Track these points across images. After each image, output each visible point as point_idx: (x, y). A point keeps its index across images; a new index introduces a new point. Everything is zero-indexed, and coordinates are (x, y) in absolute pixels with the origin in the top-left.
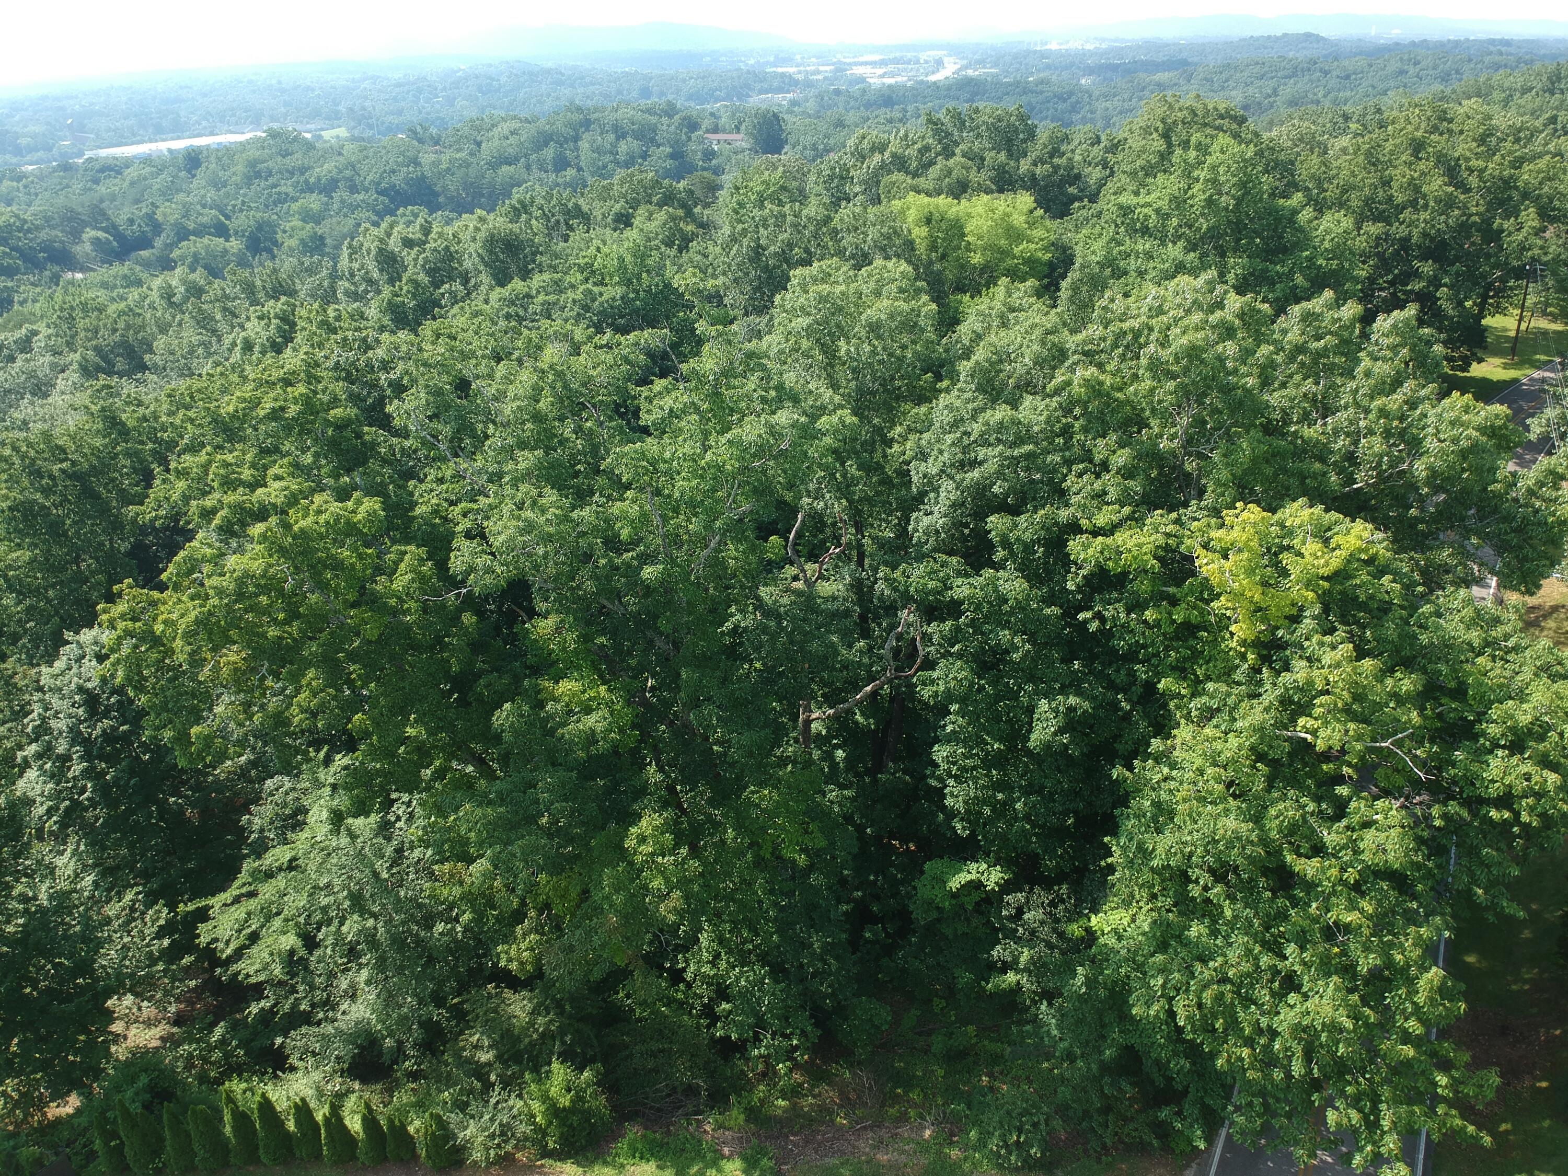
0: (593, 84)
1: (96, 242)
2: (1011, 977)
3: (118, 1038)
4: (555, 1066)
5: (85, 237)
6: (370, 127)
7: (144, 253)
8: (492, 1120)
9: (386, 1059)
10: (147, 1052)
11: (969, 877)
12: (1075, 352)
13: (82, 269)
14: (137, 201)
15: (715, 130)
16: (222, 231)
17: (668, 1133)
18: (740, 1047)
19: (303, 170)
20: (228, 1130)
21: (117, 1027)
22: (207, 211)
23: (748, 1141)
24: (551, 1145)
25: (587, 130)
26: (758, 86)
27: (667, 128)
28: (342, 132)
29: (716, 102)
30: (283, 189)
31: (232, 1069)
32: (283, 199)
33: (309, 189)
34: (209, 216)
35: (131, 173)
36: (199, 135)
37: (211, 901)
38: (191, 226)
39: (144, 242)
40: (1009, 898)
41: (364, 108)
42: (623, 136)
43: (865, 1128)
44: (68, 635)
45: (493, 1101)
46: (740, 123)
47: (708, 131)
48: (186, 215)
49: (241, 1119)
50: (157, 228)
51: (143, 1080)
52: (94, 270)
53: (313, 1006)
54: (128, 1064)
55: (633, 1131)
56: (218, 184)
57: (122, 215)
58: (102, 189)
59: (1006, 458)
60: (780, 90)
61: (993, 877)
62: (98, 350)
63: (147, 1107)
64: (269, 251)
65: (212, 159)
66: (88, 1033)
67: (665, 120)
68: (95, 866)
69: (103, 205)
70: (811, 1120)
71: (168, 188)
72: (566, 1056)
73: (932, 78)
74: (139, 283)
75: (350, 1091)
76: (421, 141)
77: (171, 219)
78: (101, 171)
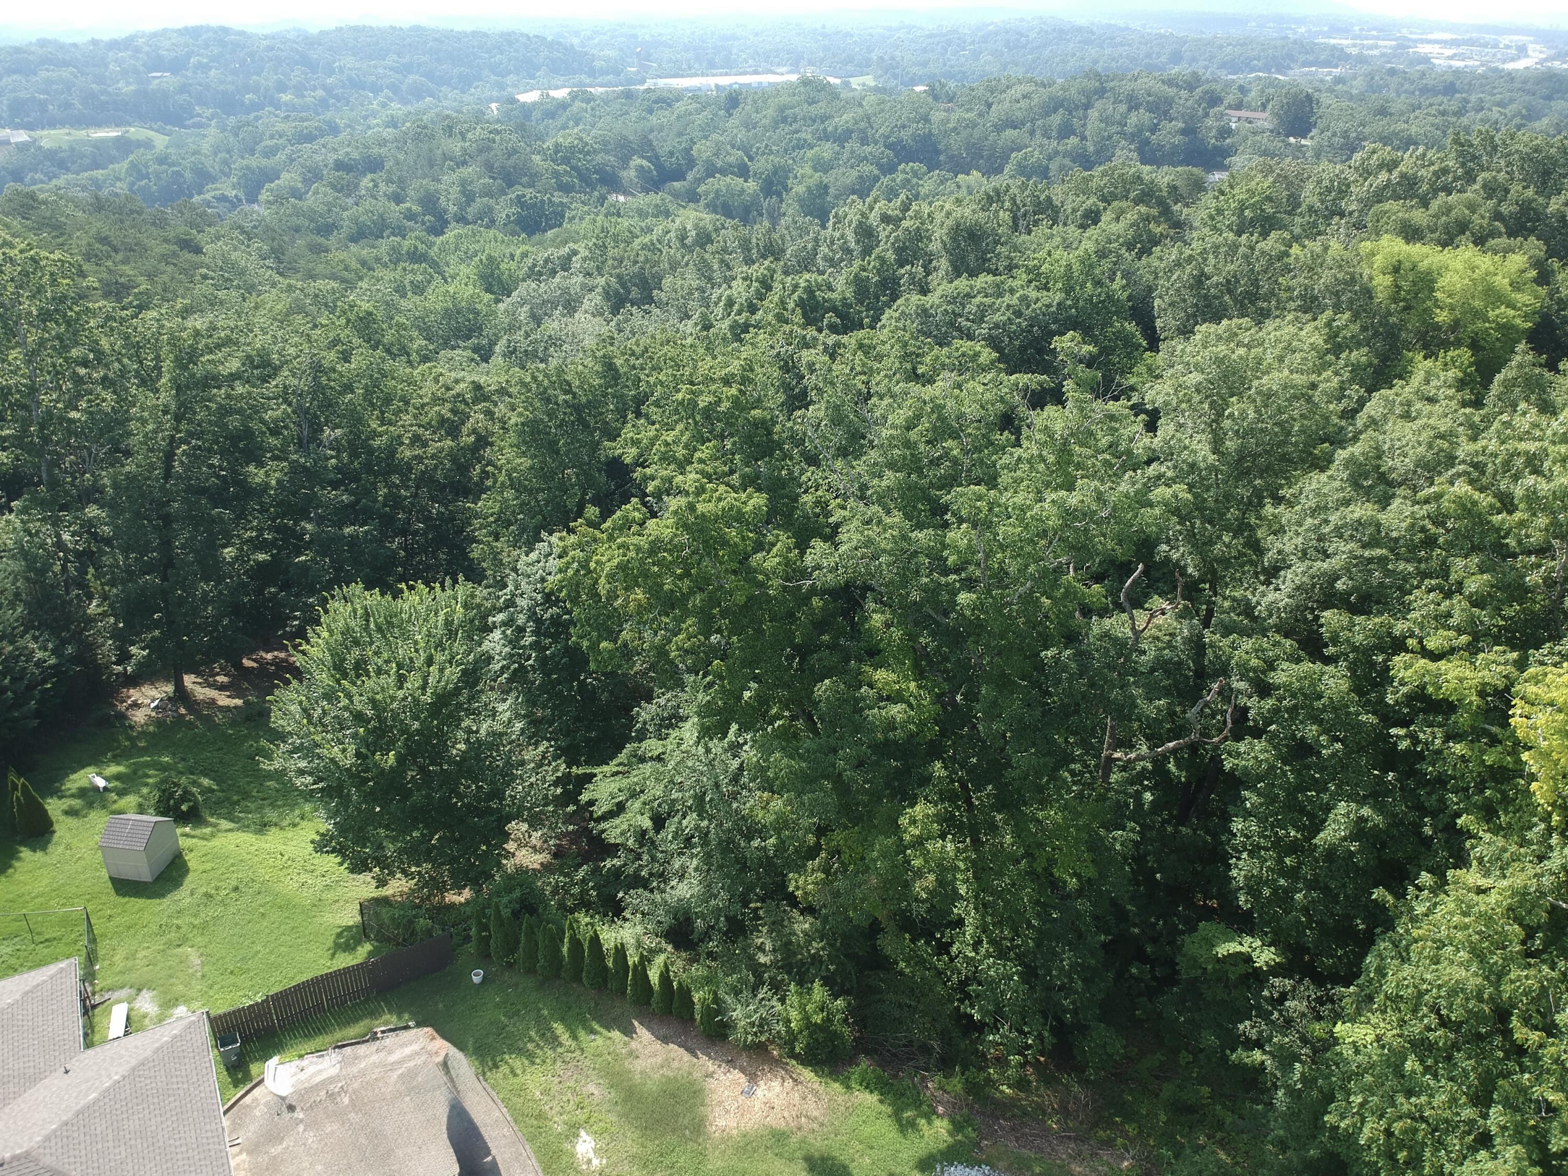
0: (1122, 44)
1: (640, 169)
2: (1258, 1055)
3: (509, 855)
4: (817, 984)
5: (632, 164)
6: (895, 76)
7: (676, 184)
8: (755, 1012)
9: (695, 937)
10: (527, 872)
11: (1239, 948)
12: (1464, 462)
13: (626, 193)
14: (680, 134)
15: (1239, 106)
16: (743, 172)
17: (895, 1076)
18: (980, 1027)
19: (824, 118)
20: (565, 950)
21: (511, 846)
22: (735, 151)
23: (960, 1108)
24: (797, 1050)
25: (1101, 97)
26: (1302, 58)
27: (1184, 101)
28: (870, 81)
29: (1251, 71)
30: (803, 135)
31: (584, 904)
32: (802, 145)
33: (825, 137)
34: (735, 156)
35: (680, 107)
36: (745, 73)
37: (597, 770)
38: (719, 164)
39: (679, 175)
40: (1277, 981)
41: (893, 58)
42: (1137, 107)
43: (1069, 1138)
44: (544, 535)
45: (760, 996)
46: (1268, 101)
47: (1230, 107)
48: (717, 154)
49: (576, 944)
50: (691, 163)
51: (517, 893)
52: (633, 195)
53: (651, 875)
54: (510, 877)
55: (865, 1063)
56: (749, 125)
57: (666, 145)
58: (654, 120)
59: (1356, 557)
60: (1327, 64)
61: (1265, 957)
62: (619, 277)
63: (516, 914)
64: (779, 194)
65: (749, 101)
66: (488, 844)
67: (1184, 93)
68: (524, 716)
69: (651, 137)
70: (1025, 1113)
71: (707, 125)
72: (827, 982)
73: (1509, 66)
74: (667, 214)
75: (661, 951)
76: (936, 98)
77: (704, 157)
78: (656, 102)
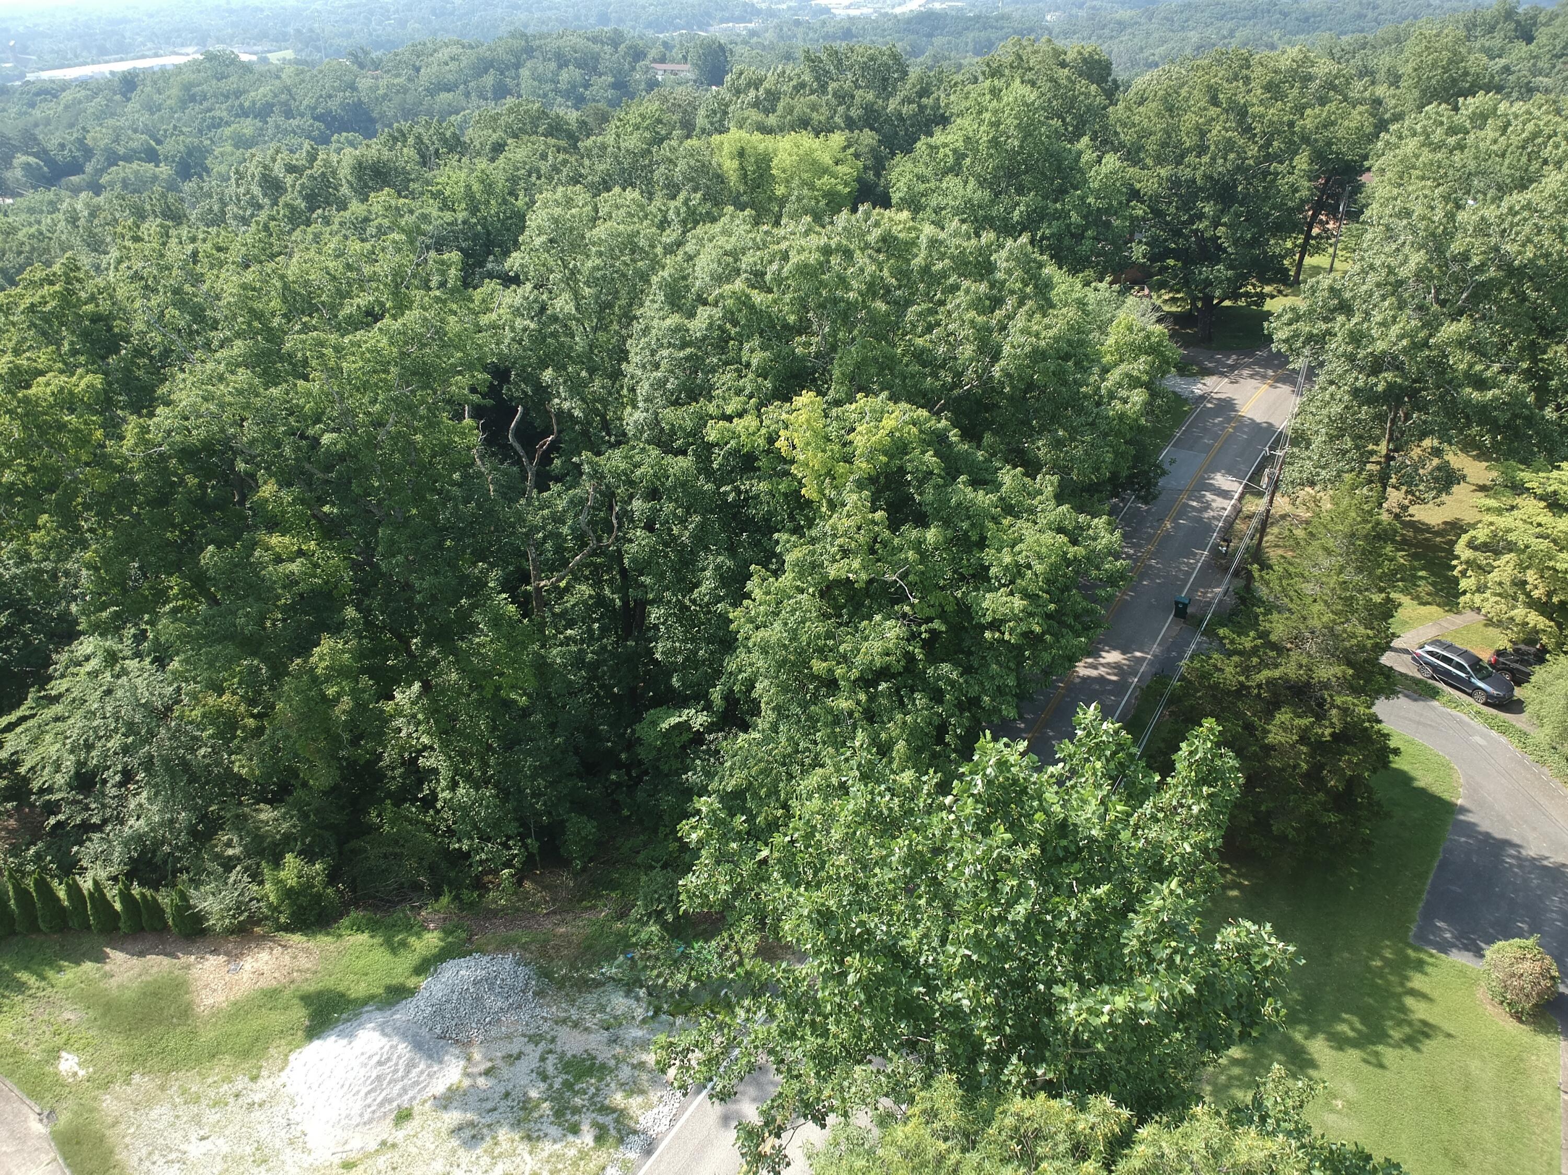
0: (550, 8)
1: (27, 167)
4: (290, 857)
5: (16, 162)
6: (318, 49)
7: (74, 179)
11: (678, 720)
13: (14, 195)
14: (71, 126)
15: (663, 60)
16: (152, 156)
17: (386, 915)
19: (238, 94)
20: (13, 905)
22: (138, 135)
23: (451, 919)
24: (283, 921)
25: (529, 57)
26: (719, 15)
27: (610, 56)
28: (289, 54)
29: (673, 31)
30: (217, 113)
32: (218, 124)
33: (243, 112)
34: (139, 141)
35: (67, 97)
38: (121, 151)
39: (75, 168)
40: (710, 737)
41: (311, 30)
42: (565, 64)
45: (231, 881)
46: (688, 53)
47: (654, 61)
48: (117, 140)
49: (23, 895)
50: (88, 153)
53: (104, 820)
55: (355, 913)
56: (152, 108)
57: (54, 140)
58: (37, 113)
60: (742, 19)
61: (700, 721)
64: (199, 176)
65: (148, 82)
67: (608, 49)
69: (36, 130)
71: (103, 112)
72: (300, 852)
73: (898, 11)
76: (362, 66)
77: (102, 144)
78: (38, 94)
